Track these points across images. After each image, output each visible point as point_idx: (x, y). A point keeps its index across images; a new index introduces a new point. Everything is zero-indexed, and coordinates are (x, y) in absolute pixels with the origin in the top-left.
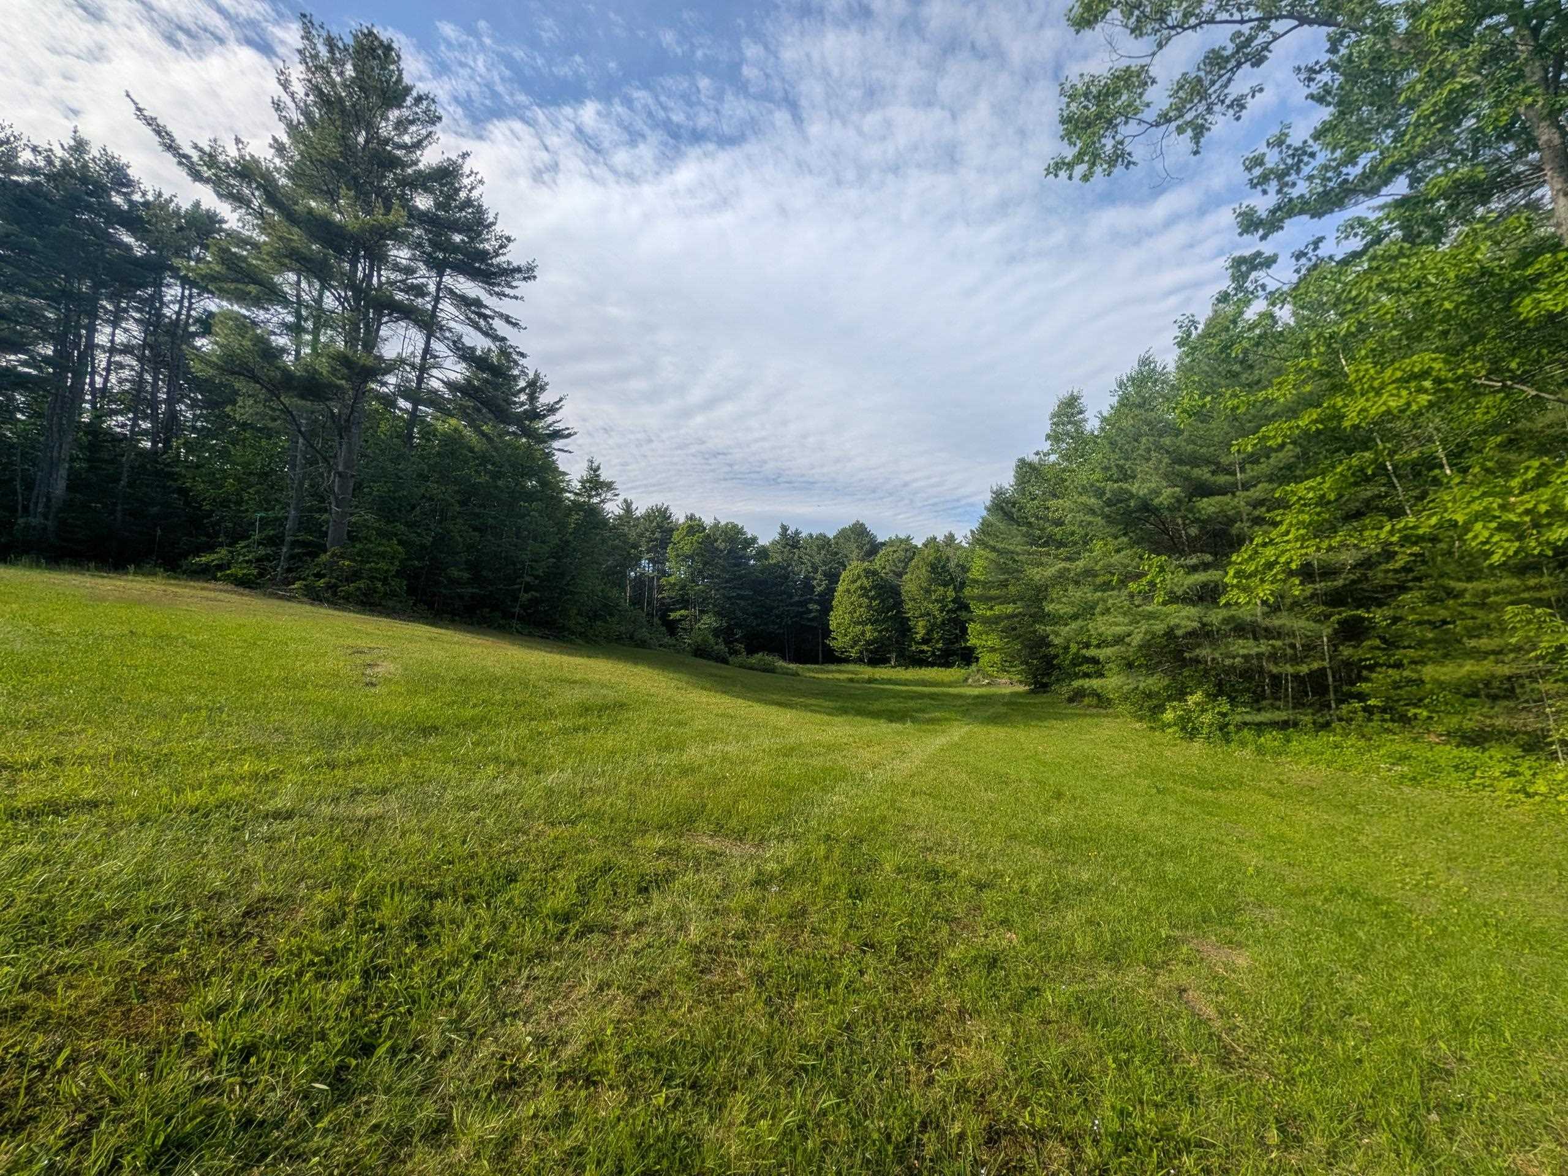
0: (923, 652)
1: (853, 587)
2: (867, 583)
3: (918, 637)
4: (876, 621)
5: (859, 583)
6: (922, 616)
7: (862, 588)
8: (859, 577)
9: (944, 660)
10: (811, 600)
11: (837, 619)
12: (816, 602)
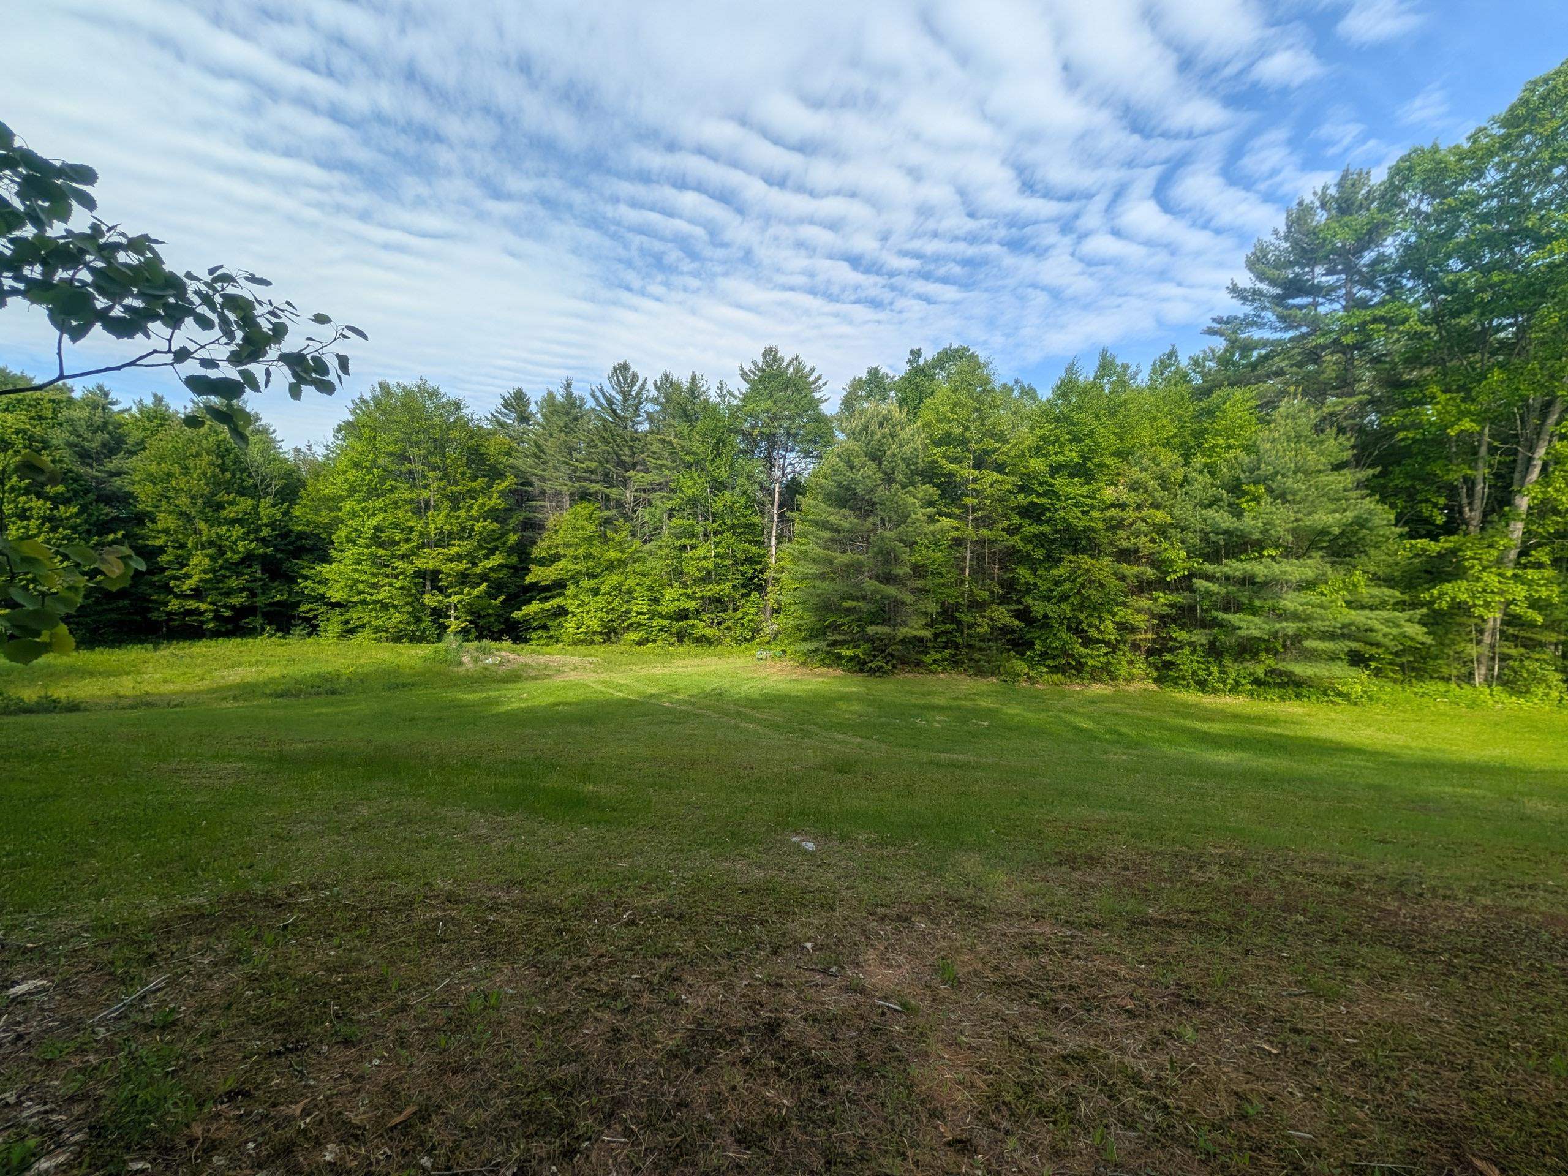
0: (195, 612)
3: (188, 585)
6: (201, 546)
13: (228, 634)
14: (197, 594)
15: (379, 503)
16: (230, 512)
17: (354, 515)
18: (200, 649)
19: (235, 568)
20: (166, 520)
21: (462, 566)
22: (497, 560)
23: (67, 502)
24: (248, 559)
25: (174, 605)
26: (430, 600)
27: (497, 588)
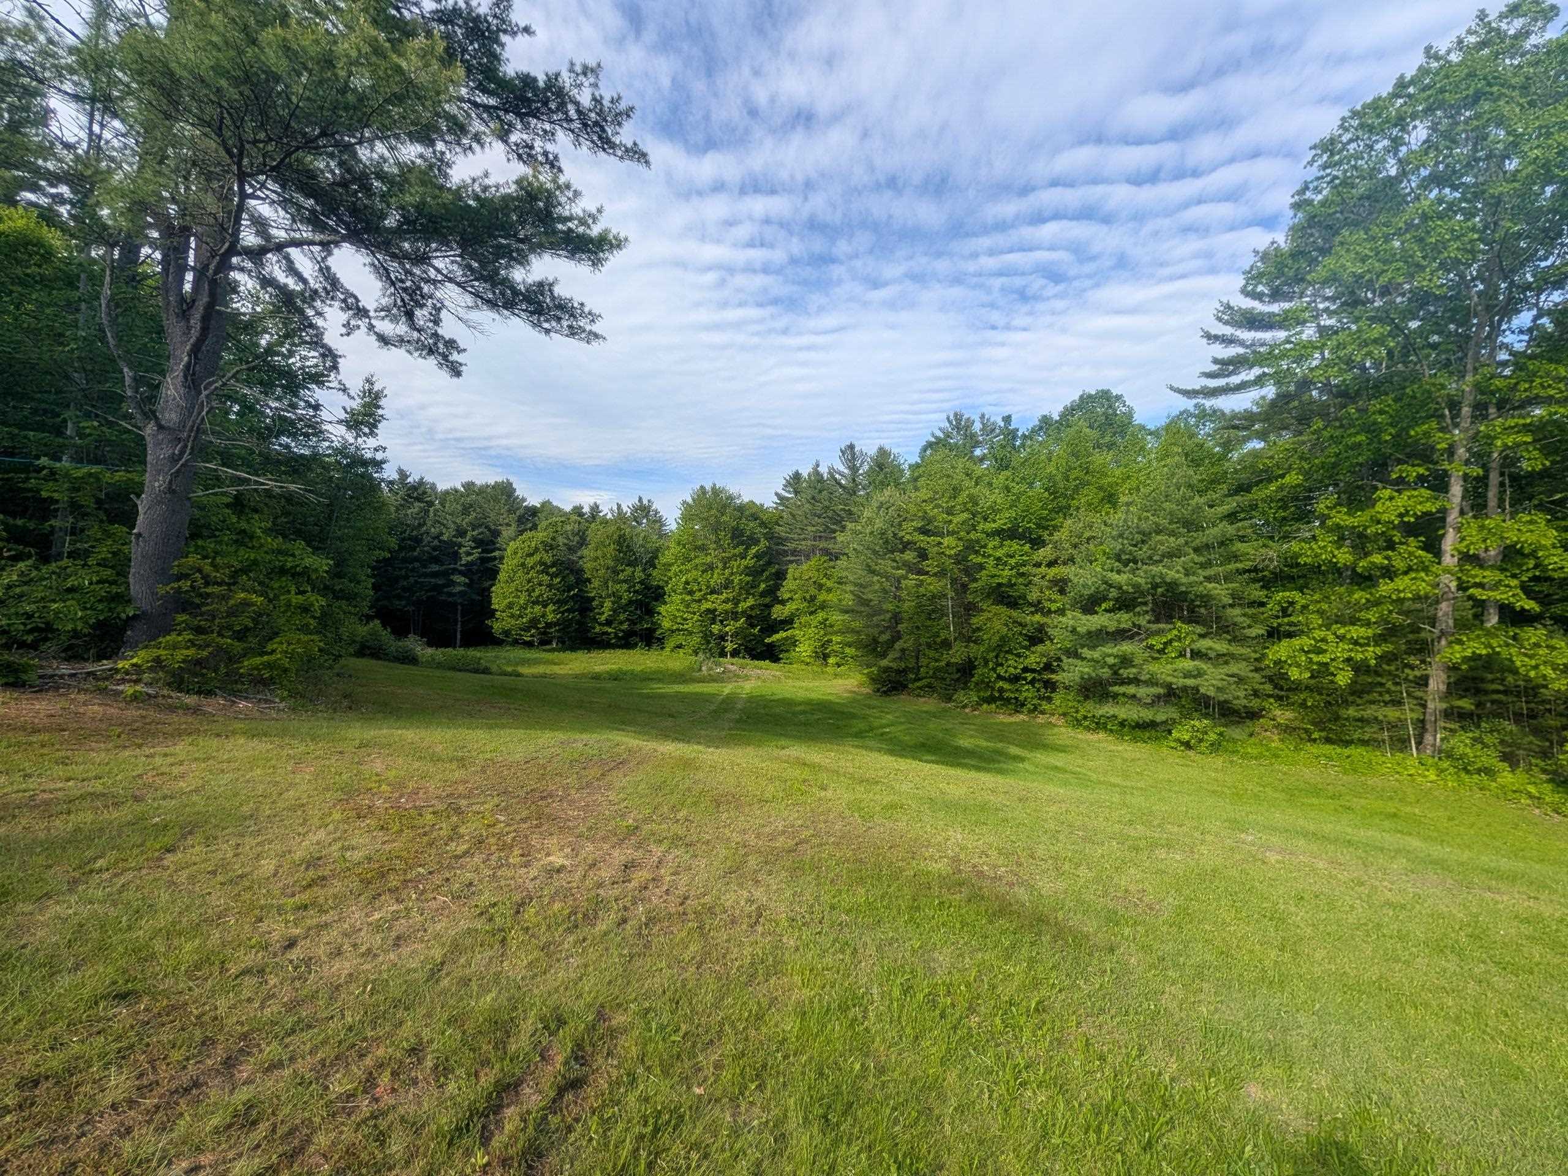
0: (606, 633)
1: (530, 562)
2: (548, 558)
3: (603, 618)
4: (558, 601)
5: (537, 557)
6: (609, 596)
7: (541, 563)
8: (537, 550)
9: (626, 642)
10: (455, 571)
11: (501, 596)
12: (461, 573)
13: (622, 647)
14: (609, 623)
15: (689, 566)
16: (621, 577)
17: (676, 575)
18: (607, 654)
19: (624, 608)
20: (596, 583)
21: (729, 606)
22: (751, 602)
23: (556, 576)
24: (631, 602)
25: (598, 629)
26: (716, 628)
27: (751, 621)
